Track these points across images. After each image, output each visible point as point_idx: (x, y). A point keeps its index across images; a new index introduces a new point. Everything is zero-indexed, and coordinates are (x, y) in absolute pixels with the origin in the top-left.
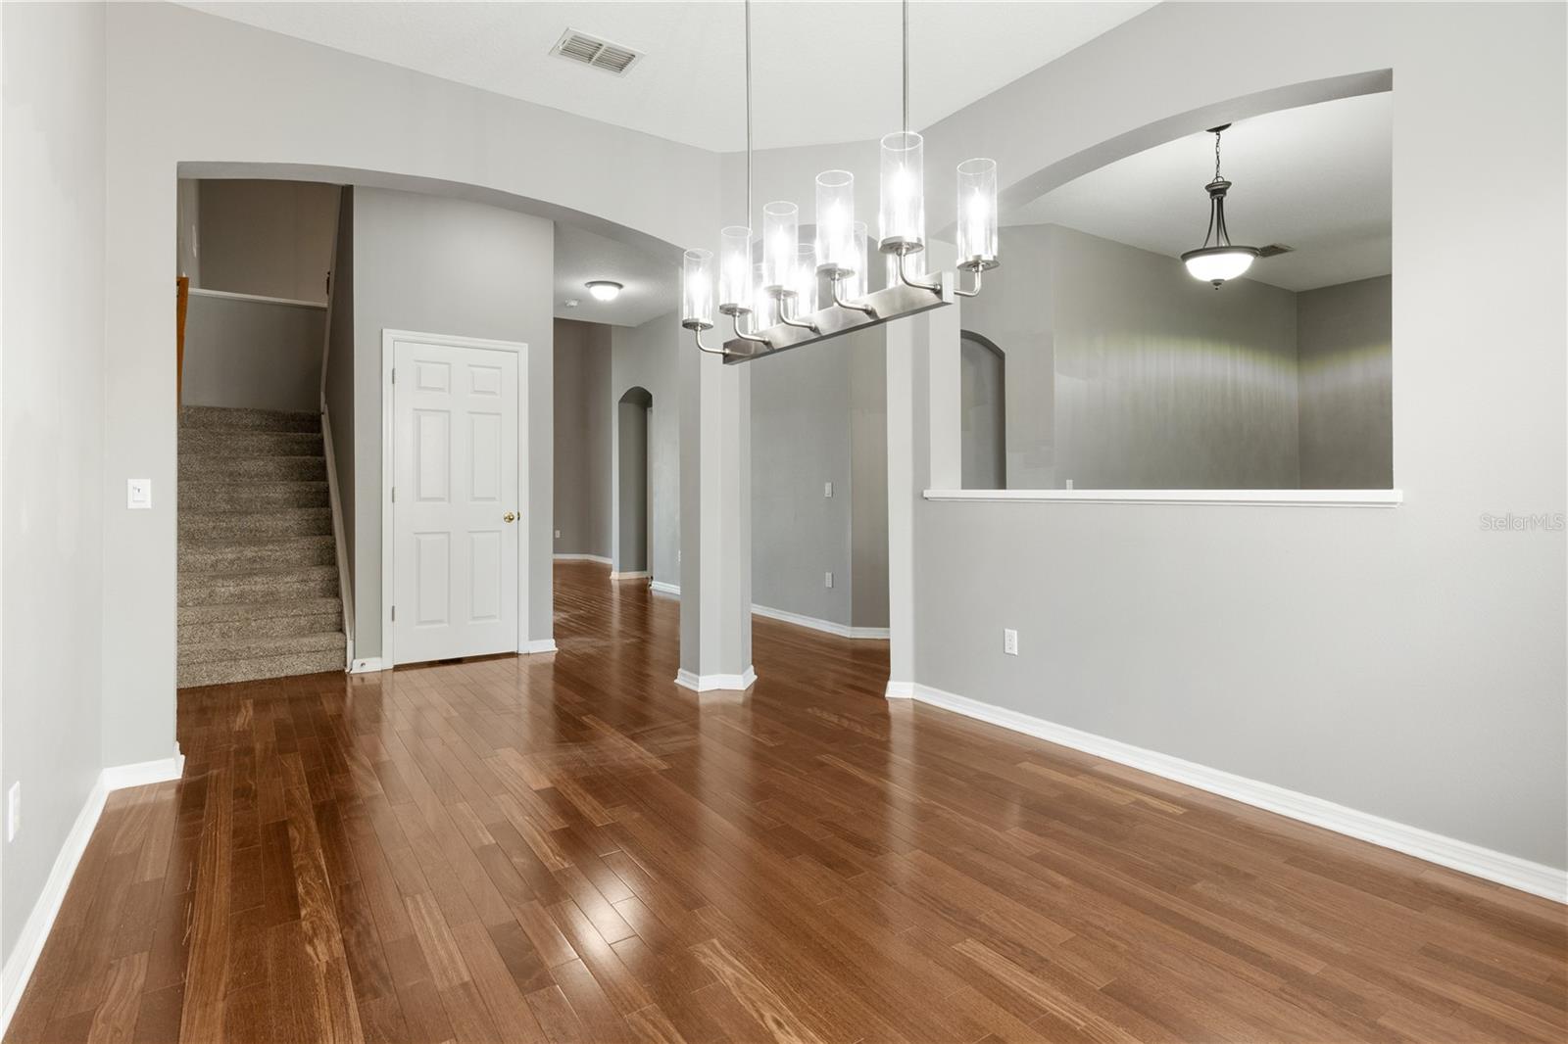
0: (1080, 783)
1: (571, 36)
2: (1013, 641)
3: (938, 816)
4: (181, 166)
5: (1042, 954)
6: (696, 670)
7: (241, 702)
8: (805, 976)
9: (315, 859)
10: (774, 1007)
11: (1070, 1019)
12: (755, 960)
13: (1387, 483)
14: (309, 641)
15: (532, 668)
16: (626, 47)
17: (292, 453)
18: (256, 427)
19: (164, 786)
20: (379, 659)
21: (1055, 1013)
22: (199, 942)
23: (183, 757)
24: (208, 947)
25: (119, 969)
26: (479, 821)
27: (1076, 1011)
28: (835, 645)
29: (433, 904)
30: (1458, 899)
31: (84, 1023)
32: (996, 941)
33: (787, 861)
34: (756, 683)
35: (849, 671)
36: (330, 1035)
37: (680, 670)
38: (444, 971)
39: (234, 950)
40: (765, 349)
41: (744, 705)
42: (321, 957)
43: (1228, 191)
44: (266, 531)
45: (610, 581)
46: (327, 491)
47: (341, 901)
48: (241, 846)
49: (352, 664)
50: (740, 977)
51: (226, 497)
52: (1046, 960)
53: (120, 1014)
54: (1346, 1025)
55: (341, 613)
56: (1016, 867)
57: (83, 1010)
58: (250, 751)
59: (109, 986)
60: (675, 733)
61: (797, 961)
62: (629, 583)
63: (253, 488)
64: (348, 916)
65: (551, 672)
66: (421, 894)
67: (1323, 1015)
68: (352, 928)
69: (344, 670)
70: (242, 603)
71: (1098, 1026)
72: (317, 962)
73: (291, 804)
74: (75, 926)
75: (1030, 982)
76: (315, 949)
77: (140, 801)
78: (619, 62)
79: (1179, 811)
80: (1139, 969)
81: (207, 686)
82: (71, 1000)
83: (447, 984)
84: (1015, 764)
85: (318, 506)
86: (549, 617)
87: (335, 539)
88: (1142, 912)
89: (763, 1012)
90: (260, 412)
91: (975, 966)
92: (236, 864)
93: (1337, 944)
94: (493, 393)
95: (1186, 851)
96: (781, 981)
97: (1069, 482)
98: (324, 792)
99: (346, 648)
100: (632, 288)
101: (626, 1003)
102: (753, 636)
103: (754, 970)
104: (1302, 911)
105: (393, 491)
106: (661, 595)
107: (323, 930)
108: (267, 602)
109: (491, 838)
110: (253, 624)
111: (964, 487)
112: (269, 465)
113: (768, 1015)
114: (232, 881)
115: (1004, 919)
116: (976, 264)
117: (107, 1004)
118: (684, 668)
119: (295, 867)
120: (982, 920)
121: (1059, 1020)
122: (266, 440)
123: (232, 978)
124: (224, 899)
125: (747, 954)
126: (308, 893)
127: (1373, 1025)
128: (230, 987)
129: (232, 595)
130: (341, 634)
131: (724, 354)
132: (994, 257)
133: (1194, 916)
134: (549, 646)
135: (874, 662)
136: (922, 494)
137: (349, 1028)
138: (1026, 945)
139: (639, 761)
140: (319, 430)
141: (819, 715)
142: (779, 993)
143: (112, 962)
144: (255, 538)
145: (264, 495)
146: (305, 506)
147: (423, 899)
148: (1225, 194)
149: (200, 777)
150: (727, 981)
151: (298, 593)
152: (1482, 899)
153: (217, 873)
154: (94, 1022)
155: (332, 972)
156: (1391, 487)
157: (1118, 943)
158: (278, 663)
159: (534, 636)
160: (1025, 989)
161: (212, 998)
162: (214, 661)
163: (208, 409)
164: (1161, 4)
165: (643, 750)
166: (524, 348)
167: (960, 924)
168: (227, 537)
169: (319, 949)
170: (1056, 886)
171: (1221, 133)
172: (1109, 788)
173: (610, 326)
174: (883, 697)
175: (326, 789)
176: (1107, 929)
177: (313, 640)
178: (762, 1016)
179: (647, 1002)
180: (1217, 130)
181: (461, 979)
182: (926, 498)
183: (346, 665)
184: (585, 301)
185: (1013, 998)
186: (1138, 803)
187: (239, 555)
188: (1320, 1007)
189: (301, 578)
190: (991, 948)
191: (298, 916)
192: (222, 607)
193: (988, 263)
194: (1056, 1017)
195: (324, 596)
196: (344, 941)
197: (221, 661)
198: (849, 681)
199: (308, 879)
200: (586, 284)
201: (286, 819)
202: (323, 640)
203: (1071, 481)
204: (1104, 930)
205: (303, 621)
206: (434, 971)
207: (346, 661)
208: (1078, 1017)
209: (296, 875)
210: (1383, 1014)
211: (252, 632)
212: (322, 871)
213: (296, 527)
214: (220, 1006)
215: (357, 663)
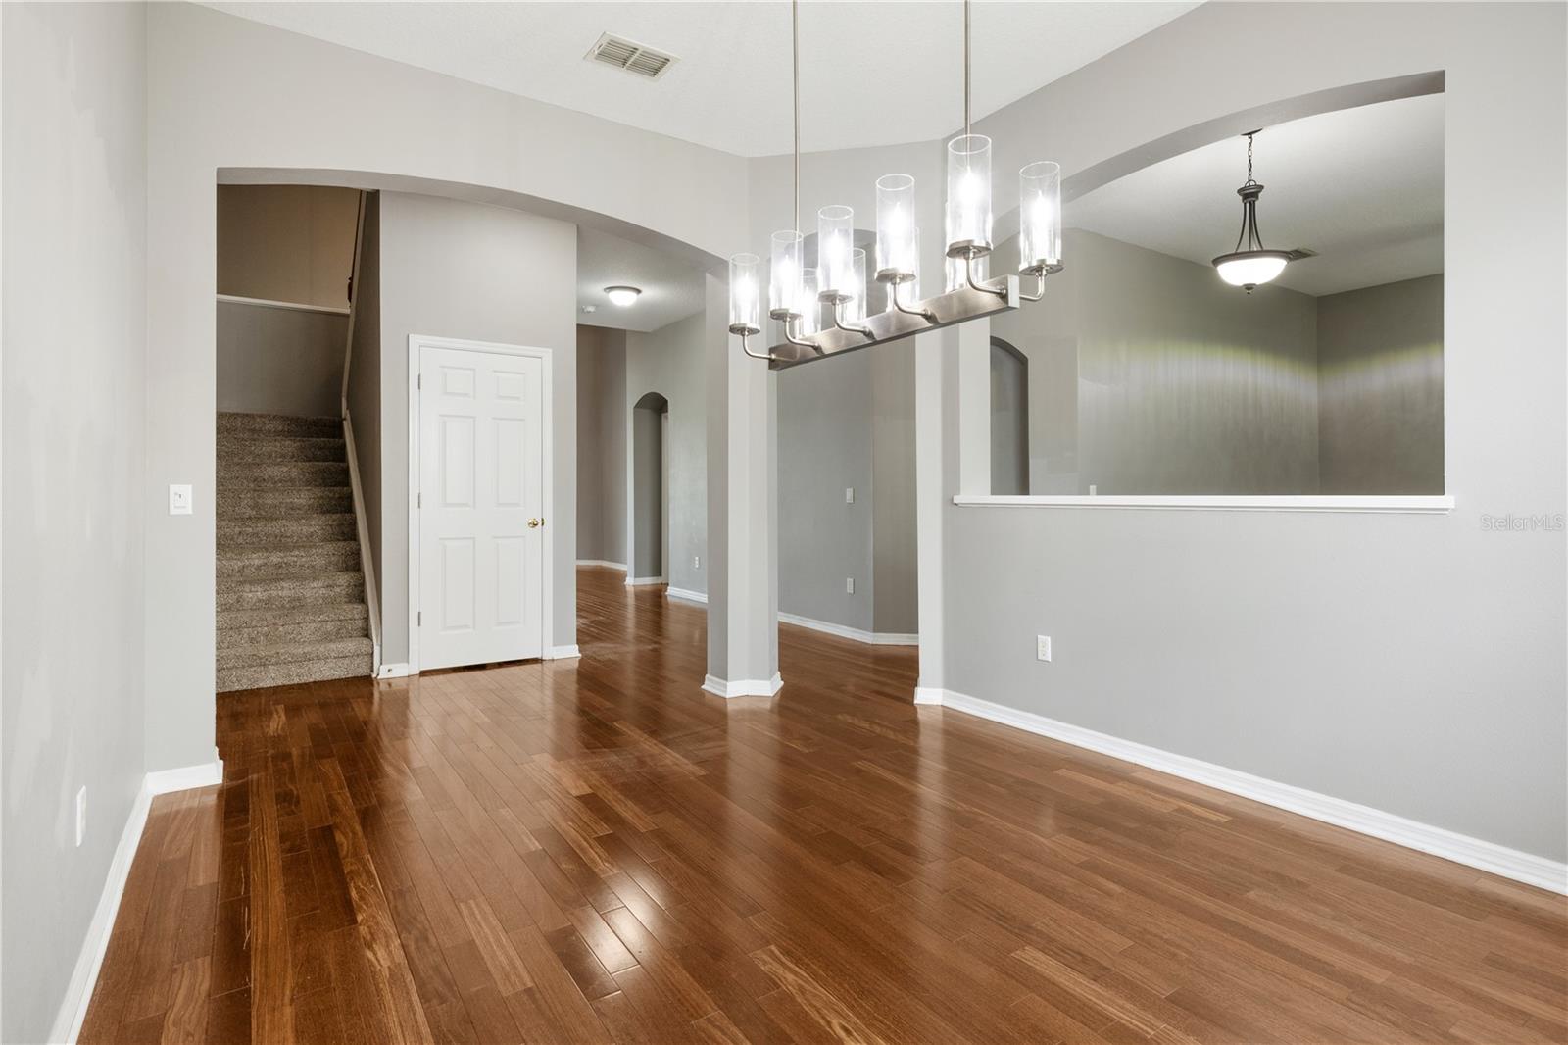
0: (1119, 790)
1: (607, 41)
2: (1046, 647)
3: (982, 823)
4: (220, 171)
5: (1102, 962)
6: (723, 675)
7: (273, 708)
8: (867, 983)
9: (365, 865)
10: (839, 1013)
11: (1139, 1028)
12: (815, 967)
13: (1438, 488)
14: (336, 647)
15: (557, 673)
16: (663, 51)
17: (314, 458)
18: (278, 433)
19: (205, 791)
20: (406, 664)
21: (1123, 1022)
22: (259, 947)
23: (222, 762)
24: (269, 953)
25: (183, 973)
26: (523, 827)
27: (1144, 1019)
28: (856, 651)
29: (488, 909)
30: (1516, 909)
31: (155, 1028)
32: (1055, 950)
33: (835, 867)
34: (783, 689)
35: (872, 676)
36: (400, 1038)
37: (707, 676)
38: (507, 977)
39: (295, 955)
40: (815, 354)
41: (772, 711)
42: (382, 962)
43: (1260, 195)
44: (292, 537)
45: (625, 586)
46: (350, 497)
47: (396, 907)
48: (290, 851)
49: (379, 669)
50: (803, 984)
51: (251, 503)
52: (1107, 968)
53: (190, 1018)
54: (1418, 1036)
55: (367, 619)
56: (1066, 874)
57: (151, 1015)
58: (287, 756)
59: (176, 992)
60: (707, 739)
61: (858, 969)
62: (644, 589)
63: (277, 494)
64: (404, 922)
65: (574, 678)
66: (475, 900)
67: (1393, 1024)
68: (410, 933)
69: (370, 676)
70: (269, 609)
71: (1169, 1035)
72: (379, 967)
73: (334, 809)
74: (134, 930)
75: (1093, 990)
76: (375, 954)
77: (185, 805)
78: (654, 66)
79: (1224, 819)
80: (1203, 978)
81: (237, 691)
82: (140, 1003)
83: (510, 989)
84: (1052, 771)
85: (341, 512)
86: (572, 623)
87: (359, 545)
88: (1199, 920)
89: (829, 1019)
90: (284, 418)
91: (1038, 974)
92: (287, 869)
93: (1399, 953)
94: (518, 398)
95: (1235, 859)
96: (844, 988)
97: (1093, 488)
98: (366, 797)
99: (373, 653)
100: (652, 293)
101: (692, 1010)
102: (780, 643)
103: (816, 977)
104: (1360, 920)
105: (419, 497)
106: (677, 600)
107: (381, 936)
108: (294, 608)
109: (537, 844)
110: (281, 629)
111: (992, 493)
112: (293, 470)
113: (835, 1022)
114: (285, 886)
115: (1061, 927)
116: (1039, 268)
117: (176, 1009)
118: (712, 674)
119: (346, 872)
120: (1039, 928)
121: (1127, 1029)
122: (290, 446)
123: (297, 984)
124: (279, 903)
125: (806, 960)
126: (362, 898)
127: (1446, 1036)
128: (295, 992)
129: (259, 601)
130: (367, 640)
131: (770, 359)
132: (1059, 261)
133: (1251, 924)
134: (572, 652)
135: (903, 668)
136: (952, 499)
137: (419, 1034)
138: (1085, 953)
139: (675, 767)
140: (341, 435)
141: (850, 721)
142: (842, 999)
143: (176, 966)
144: (280, 544)
145: (288, 501)
146: (329, 511)
147: (477, 905)
148: (1257, 198)
149: (240, 782)
150: (790, 988)
151: (324, 599)
152: (1541, 909)
153: (269, 878)
154: (165, 1026)
155: (395, 978)
156: (1443, 493)
157: (1177, 951)
158: (306, 668)
159: (558, 641)
160: (1090, 997)
161: (279, 1002)
162: (243, 667)
163: (232, 415)
164: (1204, 5)
165: (678, 756)
166: (547, 354)
167: (1017, 931)
168: (253, 543)
169: (379, 954)
170: (1109, 894)
171: (1253, 136)
172: (1149, 795)
173: (625, 331)
174: (912, 703)
175: (368, 795)
176: (1165, 937)
177: (340, 646)
178: (829, 1023)
179: (713, 1008)
180: (1250, 134)
181: (525, 985)
182: (956, 504)
183: (372, 671)
184: (602, 306)
185: (1079, 1007)
186: (1180, 810)
187: (265, 561)
188: (1388, 1016)
189: (326, 584)
190: (1051, 956)
191: (354, 921)
192: (249, 613)
193: (1051, 266)
194: (1124, 1025)
195: (350, 602)
196: (403, 946)
197: (251, 666)
198: (876, 687)
199: (360, 884)
200: (605, 290)
201: (331, 823)
202: (350, 646)
203: (1094, 487)
204: (1162, 938)
205: (330, 627)
206: (497, 977)
207: (372, 666)
208: (1146, 1025)
209: (348, 880)
210: (1454, 1025)
211: (280, 637)
212: (373, 876)
213: (320, 533)
214: (288, 1011)
215: (384, 668)
